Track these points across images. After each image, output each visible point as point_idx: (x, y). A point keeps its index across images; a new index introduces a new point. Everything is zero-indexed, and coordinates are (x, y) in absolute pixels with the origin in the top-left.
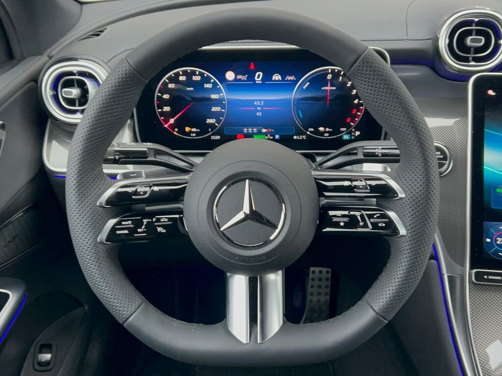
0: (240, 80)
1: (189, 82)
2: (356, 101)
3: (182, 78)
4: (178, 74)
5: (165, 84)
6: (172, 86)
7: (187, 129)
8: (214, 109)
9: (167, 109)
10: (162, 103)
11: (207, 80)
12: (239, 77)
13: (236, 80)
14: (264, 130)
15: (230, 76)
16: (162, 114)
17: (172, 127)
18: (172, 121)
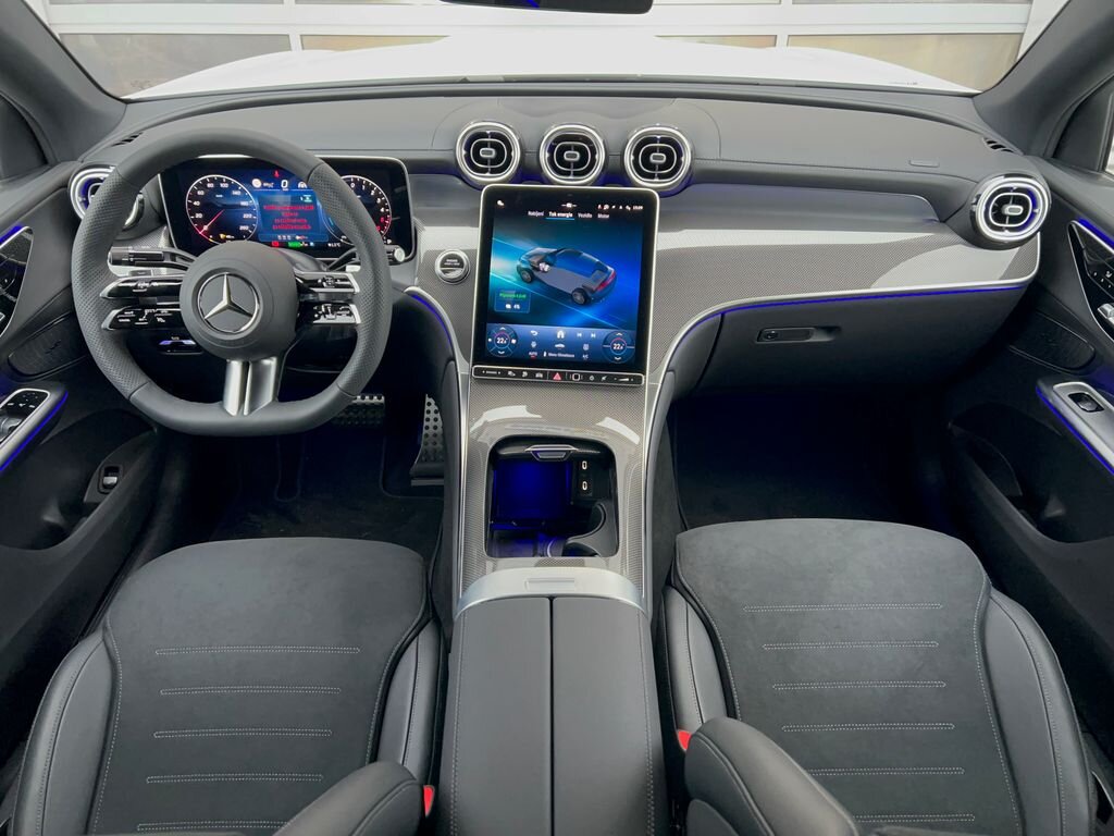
0: (266, 187)
1: (218, 189)
2: (382, 210)
3: (210, 185)
4: (205, 182)
5: (194, 191)
6: (200, 193)
7: (222, 236)
8: (246, 216)
9: (199, 216)
10: (194, 210)
11: (235, 187)
12: (265, 184)
13: (263, 187)
14: (298, 238)
15: (257, 183)
16: (195, 220)
17: (207, 233)
18: (206, 228)
